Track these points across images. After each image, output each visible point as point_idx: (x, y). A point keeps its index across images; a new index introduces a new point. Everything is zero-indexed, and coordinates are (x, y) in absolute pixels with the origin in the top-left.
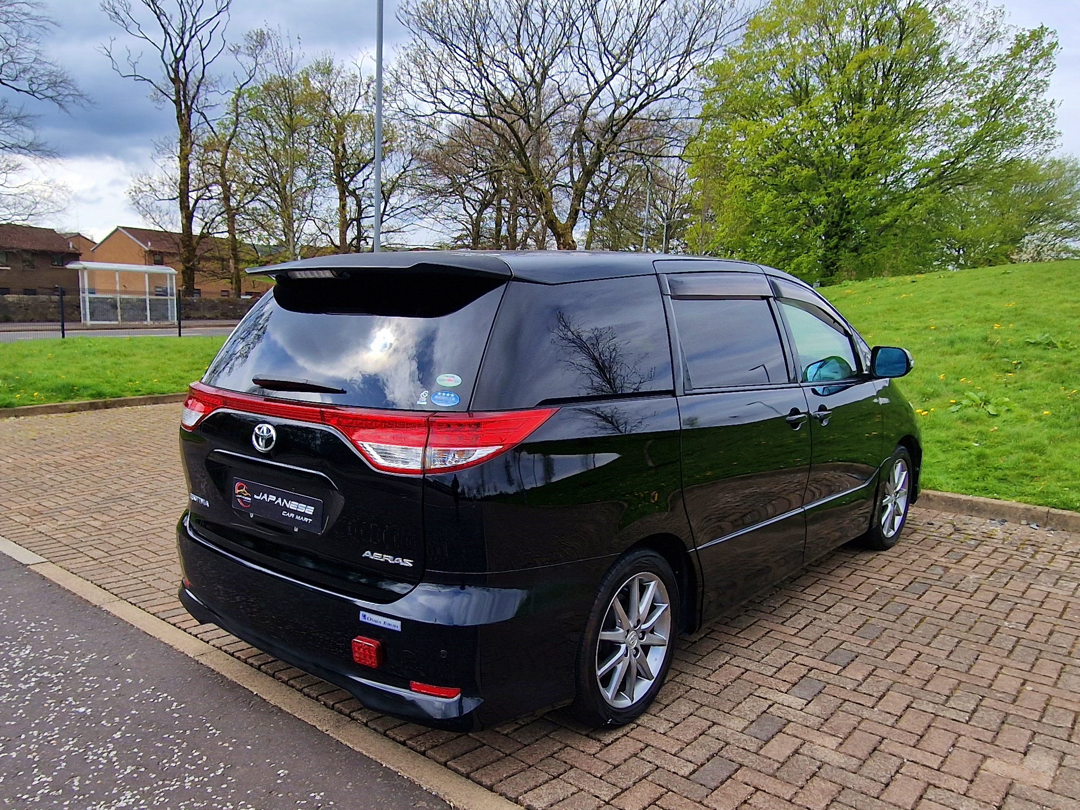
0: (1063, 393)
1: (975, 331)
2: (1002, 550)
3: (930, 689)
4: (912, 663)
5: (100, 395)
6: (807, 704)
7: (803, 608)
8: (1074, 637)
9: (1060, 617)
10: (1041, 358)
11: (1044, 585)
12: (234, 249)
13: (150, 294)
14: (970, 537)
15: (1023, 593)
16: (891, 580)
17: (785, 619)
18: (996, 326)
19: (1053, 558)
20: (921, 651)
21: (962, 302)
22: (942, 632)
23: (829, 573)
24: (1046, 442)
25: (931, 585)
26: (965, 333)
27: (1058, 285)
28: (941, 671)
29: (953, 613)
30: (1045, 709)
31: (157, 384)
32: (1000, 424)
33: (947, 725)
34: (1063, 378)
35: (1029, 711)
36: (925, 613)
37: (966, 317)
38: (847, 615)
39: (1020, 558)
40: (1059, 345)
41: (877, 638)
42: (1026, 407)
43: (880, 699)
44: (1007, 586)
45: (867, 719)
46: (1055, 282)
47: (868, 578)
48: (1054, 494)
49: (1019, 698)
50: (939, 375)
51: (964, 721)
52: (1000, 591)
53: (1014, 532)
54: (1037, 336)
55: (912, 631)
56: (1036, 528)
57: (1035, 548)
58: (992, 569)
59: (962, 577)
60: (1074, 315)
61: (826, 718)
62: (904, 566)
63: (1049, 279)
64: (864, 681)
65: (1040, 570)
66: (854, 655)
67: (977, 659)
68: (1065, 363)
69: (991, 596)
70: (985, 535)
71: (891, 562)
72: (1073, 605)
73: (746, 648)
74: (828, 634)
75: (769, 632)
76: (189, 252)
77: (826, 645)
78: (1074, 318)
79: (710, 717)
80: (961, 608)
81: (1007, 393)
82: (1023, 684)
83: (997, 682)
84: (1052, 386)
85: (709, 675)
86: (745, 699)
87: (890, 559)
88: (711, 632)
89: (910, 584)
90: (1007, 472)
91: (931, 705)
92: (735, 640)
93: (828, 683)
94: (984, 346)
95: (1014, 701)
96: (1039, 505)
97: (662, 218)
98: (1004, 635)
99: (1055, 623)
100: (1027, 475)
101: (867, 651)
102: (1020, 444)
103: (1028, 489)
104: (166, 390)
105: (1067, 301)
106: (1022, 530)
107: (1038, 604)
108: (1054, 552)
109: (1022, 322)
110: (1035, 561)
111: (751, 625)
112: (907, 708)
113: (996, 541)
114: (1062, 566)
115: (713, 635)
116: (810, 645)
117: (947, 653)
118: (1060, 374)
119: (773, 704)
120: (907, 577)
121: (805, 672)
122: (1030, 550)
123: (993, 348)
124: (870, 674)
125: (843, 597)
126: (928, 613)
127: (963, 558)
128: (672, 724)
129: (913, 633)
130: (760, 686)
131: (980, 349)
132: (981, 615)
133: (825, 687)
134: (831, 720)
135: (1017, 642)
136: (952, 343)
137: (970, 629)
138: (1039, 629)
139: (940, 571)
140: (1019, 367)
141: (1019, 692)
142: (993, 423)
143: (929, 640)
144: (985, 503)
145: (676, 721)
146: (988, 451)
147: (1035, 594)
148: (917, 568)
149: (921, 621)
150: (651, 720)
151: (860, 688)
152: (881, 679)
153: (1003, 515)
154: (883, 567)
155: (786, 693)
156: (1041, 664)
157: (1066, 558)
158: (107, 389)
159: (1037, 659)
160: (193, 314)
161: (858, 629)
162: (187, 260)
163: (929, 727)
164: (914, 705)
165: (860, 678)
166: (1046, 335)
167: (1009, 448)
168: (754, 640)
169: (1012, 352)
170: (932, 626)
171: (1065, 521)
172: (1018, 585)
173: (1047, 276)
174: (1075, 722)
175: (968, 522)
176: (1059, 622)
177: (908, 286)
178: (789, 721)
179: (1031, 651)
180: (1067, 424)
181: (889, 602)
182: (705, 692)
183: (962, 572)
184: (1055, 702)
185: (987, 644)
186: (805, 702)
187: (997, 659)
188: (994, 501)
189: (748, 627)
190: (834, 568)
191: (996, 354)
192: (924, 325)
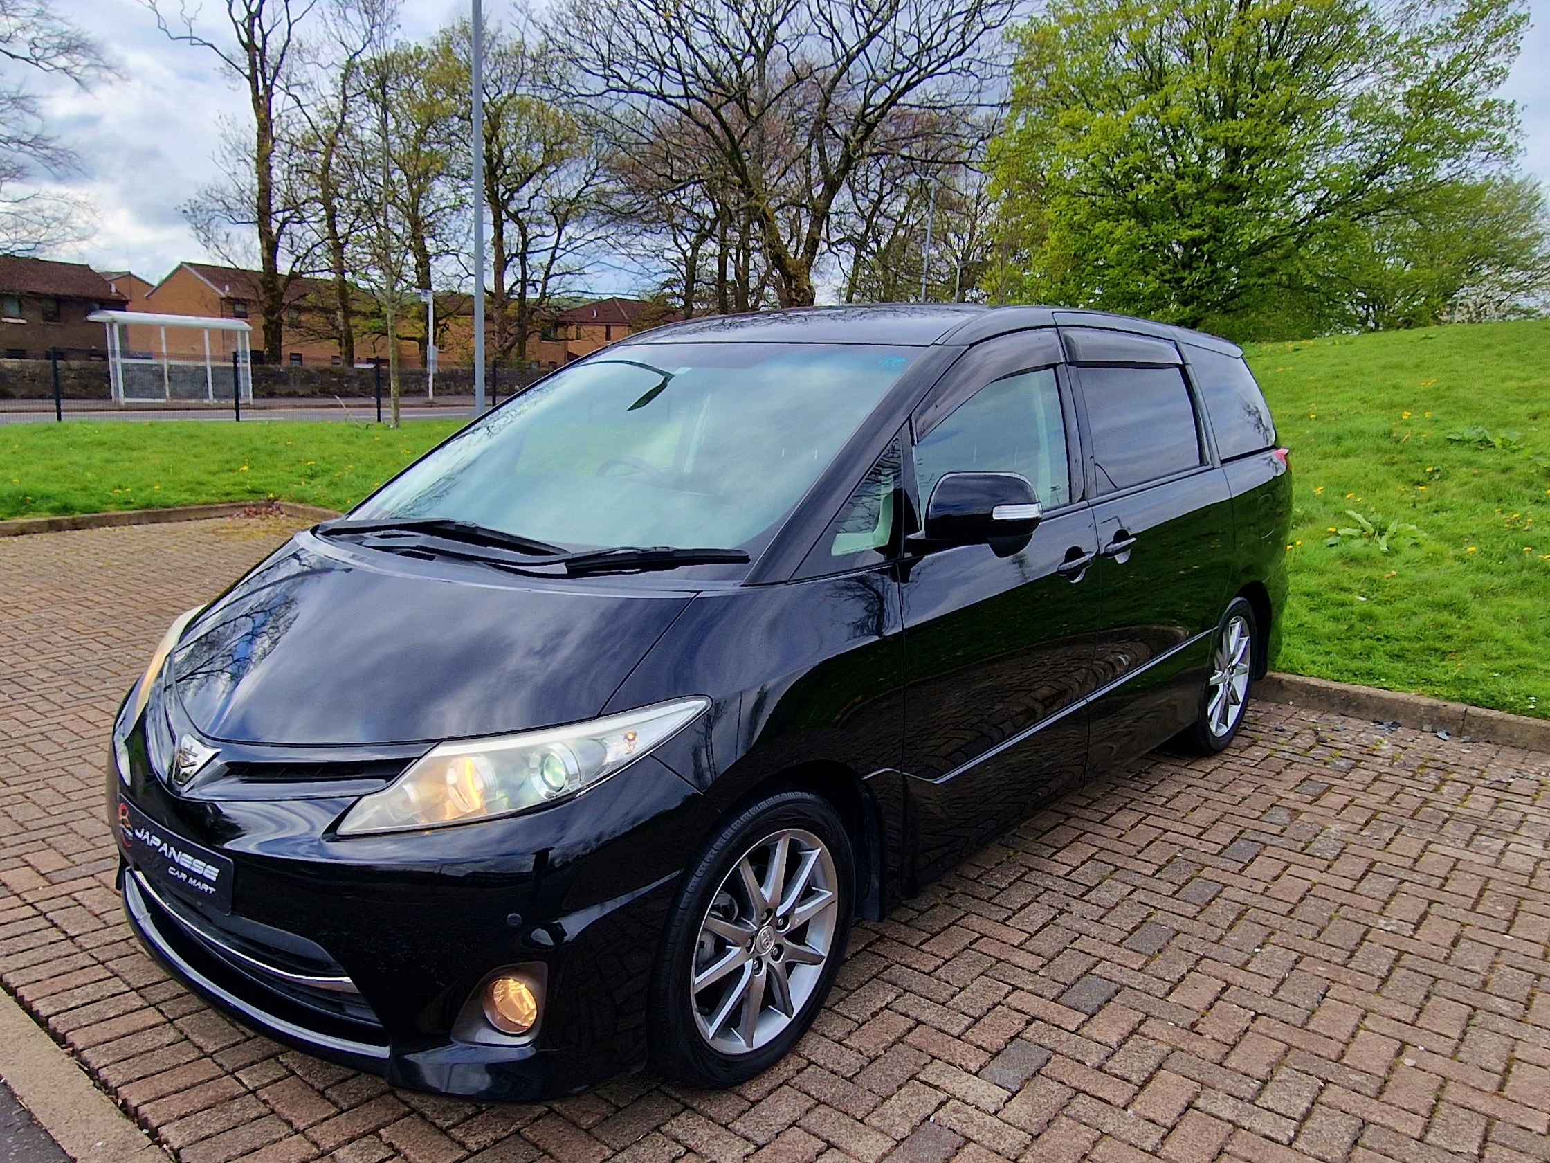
0: (1499, 517)
1: (1375, 422)
2: (1387, 778)
3: (1233, 1065)
4: (1211, 1006)
5: (66, 509)
6: (1010, 1099)
7: (1047, 889)
8: (1494, 950)
9: (1473, 909)
10: (1469, 463)
11: (1448, 848)
12: (343, 295)
13: (213, 358)
14: (1340, 753)
15: (1416, 861)
16: (1201, 834)
17: (1010, 913)
18: (1406, 415)
19: (1469, 792)
20: (1230, 979)
21: (1359, 379)
22: (1272, 938)
23: (1102, 822)
24: (1469, 596)
25: (1266, 845)
26: (1358, 424)
27: (1500, 355)
28: (1260, 1024)
29: (1294, 901)
30: (1433, 1110)
31: (160, 491)
32: (1401, 567)
33: (1253, 1148)
34: (1501, 494)
35: (1404, 1114)
36: (1249, 901)
37: (1363, 400)
38: (1117, 904)
39: (1416, 792)
40: (1497, 442)
41: (1159, 951)
42: (1443, 539)
43: (1142, 1088)
44: (1392, 848)
45: (1109, 1134)
46: (1497, 351)
47: (1166, 831)
48: (1476, 682)
49: (1390, 1084)
50: (1316, 487)
51: (1285, 1141)
52: (1378, 856)
53: (1411, 745)
54: (1463, 429)
55: (1221, 937)
56: (1447, 738)
57: (1441, 774)
58: (1369, 813)
59: (1318, 829)
60: (1521, 398)
61: (1035, 1132)
62: (1227, 808)
63: (1489, 346)
64: (1120, 1047)
65: (1446, 815)
66: (1114, 987)
67: (1324, 996)
68: (1504, 471)
69: (1362, 866)
70: (1364, 750)
71: (1206, 800)
72: (1497, 883)
73: (928, 974)
74: (1077, 945)
75: (977, 940)
76: (272, 297)
77: (1069, 967)
78: (1522, 403)
79: (826, 1131)
80: (1309, 890)
81: (1414, 518)
82: (1399, 1053)
83: (1353, 1046)
84: (1483, 506)
85: (850, 1033)
86: (900, 1087)
87: (1206, 793)
88: (877, 940)
89: (1232, 842)
90: (1406, 644)
91: (1231, 1101)
92: (913, 958)
93: (1055, 1052)
94: (1385, 444)
95: (1381, 1091)
96: (1453, 700)
97: (957, 258)
98: (1377, 945)
99: (1465, 921)
100: (1436, 650)
101: (1137, 981)
102: (1429, 599)
103: (1436, 674)
104: (171, 502)
105: (1512, 378)
106: (1422, 743)
107: (1437, 882)
108: (1472, 781)
109: (1444, 409)
110: (1439, 798)
111: (949, 926)
112: (1187, 1109)
113: (1381, 760)
114: (1482, 807)
115: (880, 948)
116: (1042, 967)
117: (1273, 984)
118: (1496, 489)
119: (949, 1099)
120: (1227, 828)
121: (1020, 1028)
122: (1433, 777)
123: (1399, 447)
124: (1134, 1031)
125: (1117, 868)
126: (1253, 900)
127: (1323, 794)
128: (751, 1148)
129: (1223, 942)
130: (934, 1058)
131: (1379, 450)
132: (1342, 905)
133: (1048, 1060)
134: (1045, 1137)
135: (1397, 959)
136: (1338, 440)
137: (1319, 934)
138: (1437, 932)
139: (1282, 816)
140: (1437, 476)
141: (1391, 1070)
142: (1391, 563)
143: (1247, 956)
144: (1369, 696)
145: (761, 1141)
146: (1378, 610)
147: (1434, 863)
148: (1247, 812)
149: (1240, 917)
150: (716, 1137)
151: (1110, 1063)
152: (1150, 1043)
153: (1395, 715)
154: (1193, 810)
155: (976, 1074)
156: (1434, 1007)
157: (1489, 792)
158: (80, 500)
159: (1427, 997)
160: (280, 389)
161: (1130, 934)
162: (269, 312)
163: (1220, 1153)
164: (1200, 1103)
165: (1114, 1040)
166: (1480, 429)
167: (1411, 605)
168: (947, 957)
169: (1428, 454)
170: (1257, 927)
171: (1492, 728)
172: (1408, 845)
173: (1486, 341)
174: (1485, 1139)
175: (1339, 727)
176: (1471, 918)
177: (1288, 356)
178: (968, 1140)
179: (1418, 979)
180: (1502, 567)
181: (1192, 878)
182: (832, 1072)
183: (1319, 819)
184: (1454, 1093)
185: (1345, 966)
186: (1005, 1094)
187: (1360, 997)
188: (1382, 693)
189: (945, 929)
190: (1113, 811)
191: (1402, 457)
192: (1300, 412)
